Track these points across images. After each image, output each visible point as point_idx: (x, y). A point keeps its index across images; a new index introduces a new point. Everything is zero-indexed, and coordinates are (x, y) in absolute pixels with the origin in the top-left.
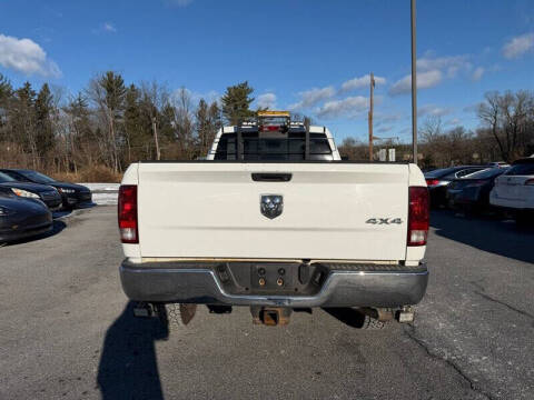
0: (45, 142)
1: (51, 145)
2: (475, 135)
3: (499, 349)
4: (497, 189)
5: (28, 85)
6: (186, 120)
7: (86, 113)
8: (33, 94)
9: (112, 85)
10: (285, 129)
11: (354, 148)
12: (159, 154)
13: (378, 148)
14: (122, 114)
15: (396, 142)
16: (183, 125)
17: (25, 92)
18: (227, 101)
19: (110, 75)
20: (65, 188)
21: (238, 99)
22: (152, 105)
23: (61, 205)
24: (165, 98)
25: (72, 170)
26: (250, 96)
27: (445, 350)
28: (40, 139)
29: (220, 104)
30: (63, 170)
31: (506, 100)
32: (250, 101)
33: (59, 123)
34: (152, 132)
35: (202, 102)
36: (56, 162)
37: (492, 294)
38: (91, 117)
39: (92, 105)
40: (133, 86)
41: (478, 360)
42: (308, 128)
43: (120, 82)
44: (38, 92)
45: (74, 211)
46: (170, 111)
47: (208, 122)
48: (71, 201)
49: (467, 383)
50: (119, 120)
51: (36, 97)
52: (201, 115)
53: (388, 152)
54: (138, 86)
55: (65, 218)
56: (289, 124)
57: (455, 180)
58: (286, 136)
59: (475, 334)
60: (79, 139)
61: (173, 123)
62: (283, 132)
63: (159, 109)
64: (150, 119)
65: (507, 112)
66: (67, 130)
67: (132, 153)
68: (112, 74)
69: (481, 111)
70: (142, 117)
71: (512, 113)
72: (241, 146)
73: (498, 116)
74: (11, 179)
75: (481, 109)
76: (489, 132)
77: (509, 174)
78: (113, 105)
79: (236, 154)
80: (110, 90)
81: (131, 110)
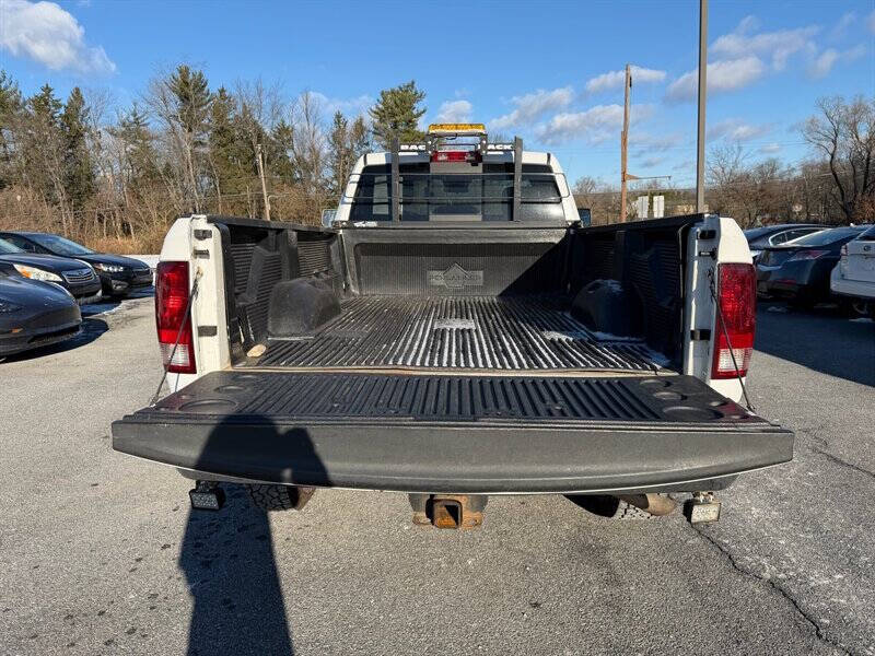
0: (80, 186)
1: (90, 191)
2: (798, 173)
3: (864, 559)
4: (844, 265)
5: (48, 90)
6: (312, 149)
7: (146, 137)
8: (58, 106)
9: (189, 90)
10: (477, 157)
11: (596, 195)
12: (268, 207)
13: (635, 196)
14: (205, 138)
15: (665, 185)
16: (307, 156)
17: (43, 102)
18: (381, 115)
19: (184, 72)
20: (107, 263)
21: (398, 111)
22: (255, 123)
23: (100, 293)
24: (276, 111)
25: (127, 233)
26: (419, 107)
27: (765, 561)
28: (71, 181)
29: (369, 120)
30: (111, 233)
31: (855, 112)
32: (419, 115)
33: (103, 154)
34: (256, 169)
35: (338, 117)
36: (100, 221)
37: (844, 454)
38: (155, 144)
39: (155, 125)
40: (222, 91)
41: (826, 581)
42: (519, 156)
43: (200, 86)
44: (64, 102)
45: (124, 303)
46: (284, 131)
47: (349, 152)
48: (118, 287)
49: (811, 626)
50: (202, 150)
51: (62, 111)
52: (337, 139)
53: (651, 202)
54: (231, 91)
55: (107, 315)
56: (484, 147)
57: (769, 250)
58: (479, 170)
59: (817, 529)
60: (135, 181)
61: (290, 153)
62: (474, 164)
63: (267, 131)
64: (252, 148)
65: (855, 133)
66: (117, 167)
67: (224, 205)
68: (187, 69)
69: (810, 131)
70: (239, 143)
71: (863, 135)
72: (398, 189)
73: (840, 138)
74: (15, 249)
75: (812, 127)
76: (823, 167)
77: (866, 238)
78: (190, 124)
79: (390, 203)
80: (185, 98)
81: (221, 132)
